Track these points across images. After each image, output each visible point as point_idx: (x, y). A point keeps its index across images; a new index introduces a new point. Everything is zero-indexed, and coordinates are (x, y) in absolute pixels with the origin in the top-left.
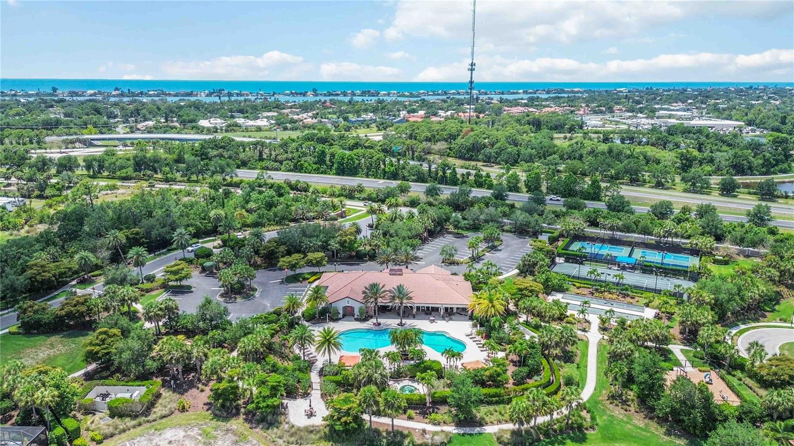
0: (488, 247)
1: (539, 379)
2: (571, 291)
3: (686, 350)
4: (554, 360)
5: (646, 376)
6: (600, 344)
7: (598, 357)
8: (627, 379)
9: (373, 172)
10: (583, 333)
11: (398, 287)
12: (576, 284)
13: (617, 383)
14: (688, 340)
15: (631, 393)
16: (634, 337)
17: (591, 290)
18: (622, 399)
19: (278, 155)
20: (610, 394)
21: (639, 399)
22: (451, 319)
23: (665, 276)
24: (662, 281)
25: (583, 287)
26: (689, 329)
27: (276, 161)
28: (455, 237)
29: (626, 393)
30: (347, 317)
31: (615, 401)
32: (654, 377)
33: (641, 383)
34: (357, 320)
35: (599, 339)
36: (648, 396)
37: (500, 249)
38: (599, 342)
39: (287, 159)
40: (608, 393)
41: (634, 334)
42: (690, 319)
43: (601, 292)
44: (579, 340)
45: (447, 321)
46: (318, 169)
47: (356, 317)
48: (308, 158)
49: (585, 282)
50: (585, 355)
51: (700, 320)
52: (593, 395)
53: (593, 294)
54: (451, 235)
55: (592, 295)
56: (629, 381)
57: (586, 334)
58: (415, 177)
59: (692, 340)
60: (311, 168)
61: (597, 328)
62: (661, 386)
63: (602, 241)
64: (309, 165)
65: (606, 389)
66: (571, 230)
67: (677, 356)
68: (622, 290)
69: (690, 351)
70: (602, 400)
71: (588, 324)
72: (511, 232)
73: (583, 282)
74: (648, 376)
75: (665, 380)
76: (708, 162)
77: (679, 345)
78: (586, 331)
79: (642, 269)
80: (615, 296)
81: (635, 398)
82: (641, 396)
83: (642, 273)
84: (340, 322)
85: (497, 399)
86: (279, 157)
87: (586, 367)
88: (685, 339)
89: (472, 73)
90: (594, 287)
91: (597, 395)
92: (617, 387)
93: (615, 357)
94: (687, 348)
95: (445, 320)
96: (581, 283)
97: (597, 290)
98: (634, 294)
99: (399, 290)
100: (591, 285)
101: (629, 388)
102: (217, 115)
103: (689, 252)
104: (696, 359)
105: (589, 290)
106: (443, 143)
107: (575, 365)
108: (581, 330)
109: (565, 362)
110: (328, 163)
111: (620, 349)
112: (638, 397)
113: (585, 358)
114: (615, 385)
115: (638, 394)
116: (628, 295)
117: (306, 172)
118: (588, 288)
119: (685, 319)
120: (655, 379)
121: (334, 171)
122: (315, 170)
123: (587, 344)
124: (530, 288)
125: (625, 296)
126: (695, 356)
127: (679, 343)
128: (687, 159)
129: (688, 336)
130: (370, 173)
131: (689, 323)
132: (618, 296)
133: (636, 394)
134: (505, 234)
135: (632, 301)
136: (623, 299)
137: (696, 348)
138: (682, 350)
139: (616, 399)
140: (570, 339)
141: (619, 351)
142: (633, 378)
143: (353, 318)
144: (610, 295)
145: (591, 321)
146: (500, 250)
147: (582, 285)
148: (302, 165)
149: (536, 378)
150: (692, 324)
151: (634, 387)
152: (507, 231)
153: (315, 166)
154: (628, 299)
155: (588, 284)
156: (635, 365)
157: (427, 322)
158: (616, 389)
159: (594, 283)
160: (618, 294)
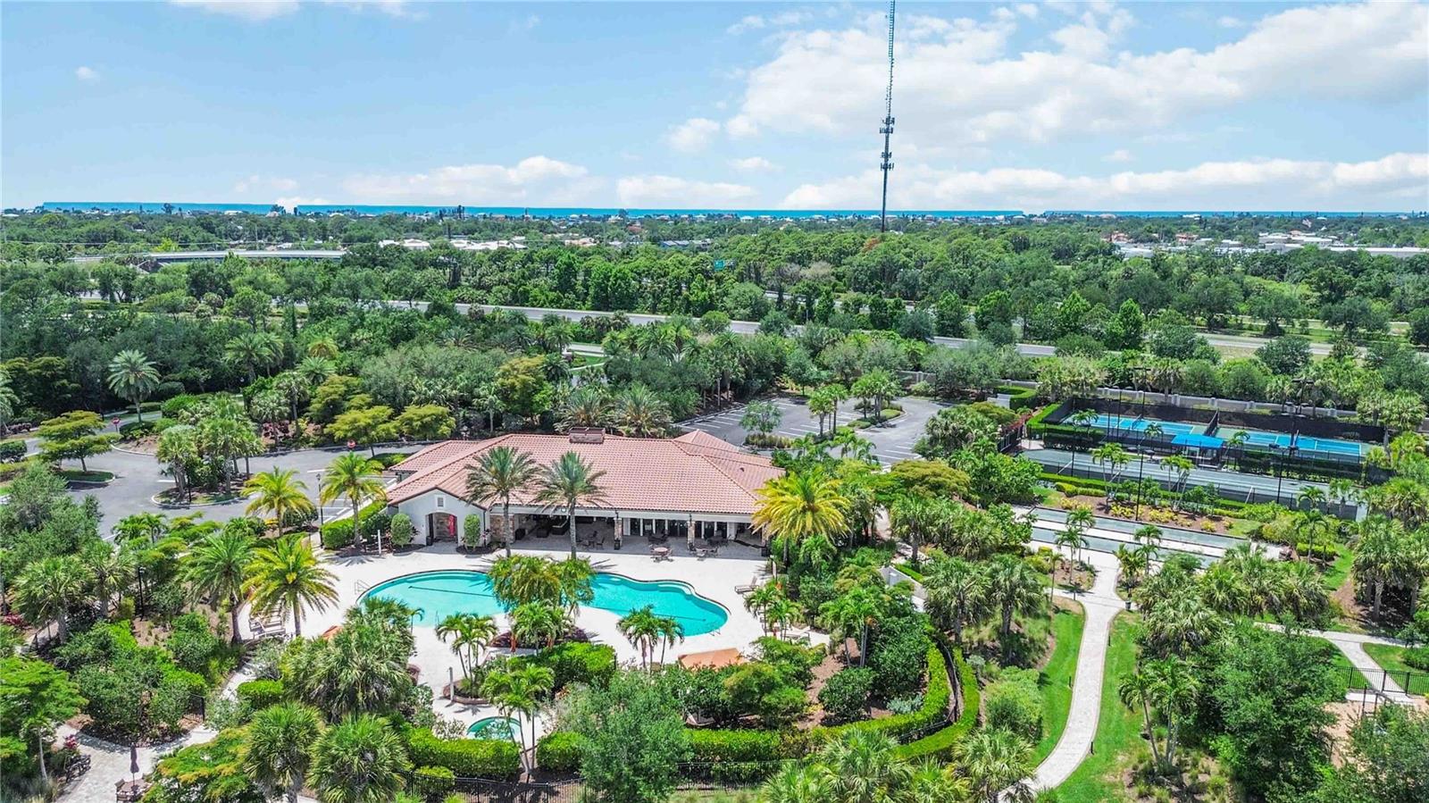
0: (865, 419)
1: (908, 708)
2: (1050, 502)
3: (1380, 647)
4: (965, 656)
5: (1263, 702)
6: (1117, 624)
7: (1108, 657)
8: (1199, 719)
9: (665, 303)
10: (1071, 596)
11: (563, 459)
12: (1066, 486)
13: (1164, 731)
14: (1382, 621)
15: (1214, 765)
16: (1220, 596)
17: (1103, 500)
18: (1180, 785)
19: (484, 275)
20: (1141, 767)
21: (1239, 785)
22: (713, 555)
23: (1300, 479)
24: (1293, 487)
25: (1082, 493)
26: (1386, 587)
27: (479, 286)
28: (797, 403)
29: (1195, 765)
30: (439, 544)
31: (1156, 790)
32: (1292, 708)
33: (1246, 728)
34: (461, 550)
35: (1116, 610)
36: (1271, 774)
37: (892, 423)
38: (1115, 618)
39: (501, 282)
40: (1135, 761)
41: (1220, 585)
42: (1388, 556)
43: (1131, 505)
44: (1057, 611)
45: (701, 558)
46: (559, 299)
47: (461, 543)
48: (541, 281)
49: (1089, 481)
50: (1071, 650)
51: (1419, 559)
52: (1085, 765)
53: (1107, 509)
54: (786, 400)
55: (1107, 513)
56: (1206, 727)
57: (1078, 597)
58: (748, 311)
59: (1394, 620)
60: (543, 297)
61: (1113, 584)
62: (1318, 741)
63: (1142, 411)
64: (542, 292)
65: (1125, 748)
66: (1064, 384)
67: (1353, 661)
68: (1185, 499)
69: (1392, 650)
70: (1114, 786)
71: (1087, 573)
72: (927, 395)
73: (1084, 481)
74: (1269, 702)
75: (1332, 720)
76: (1377, 296)
77: (1355, 632)
78: (1081, 592)
79: (1240, 462)
80: (1166, 514)
81: (1225, 781)
82: (1246, 774)
83: (1242, 471)
84: (415, 554)
85: (756, 765)
86: (486, 280)
87: (1070, 681)
88: (1372, 616)
89: (887, 138)
90: (1112, 495)
91: (1097, 767)
92: (1164, 744)
93: (1157, 647)
94: (1380, 641)
95: (695, 555)
96: (1078, 485)
97: (1119, 500)
98: (1219, 510)
99: (565, 467)
100: (1103, 488)
101: (1206, 747)
102: (420, 235)
103: (1357, 434)
104: (1414, 671)
105: (1098, 500)
106: (825, 264)
107: (1034, 673)
108: (1065, 587)
109: (1003, 665)
110: (579, 288)
111: (1174, 621)
112: (1237, 777)
113: (1069, 659)
114: (1160, 738)
115: (1235, 768)
116: (1203, 514)
117: (533, 306)
118: (1097, 495)
119: (1372, 556)
120: (1296, 715)
121: (589, 303)
122: (552, 301)
123: (1079, 622)
124: (932, 479)
125: (1193, 515)
126: (1410, 663)
127: (1355, 627)
128: (1332, 287)
129: (1382, 609)
130: (659, 306)
131: (1386, 567)
132: (1176, 513)
133: (1228, 769)
134: (911, 398)
135: (1212, 525)
136: (1190, 522)
137: (1410, 640)
138: (1366, 647)
139: (1159, 784)
140: (1019, 595)
141: (1170, 626)
142: (1217, 712)
143: (453, 547)
144: (1153, 513)
145: (1097, 568)
146: (894, 426)
147: (1080, 489)
148: (526, 292)
149: (896, 704)
150: (1396, 570)
151: (1224, 744)
152: (919, 394)
153: (552, 295)
154: (1204, 522)
155: (1096, 487)
156: (1226, 670)
157: (646, 560)
158: (1161, 748)
159: (1110, 484)
160: (1175, 508)
